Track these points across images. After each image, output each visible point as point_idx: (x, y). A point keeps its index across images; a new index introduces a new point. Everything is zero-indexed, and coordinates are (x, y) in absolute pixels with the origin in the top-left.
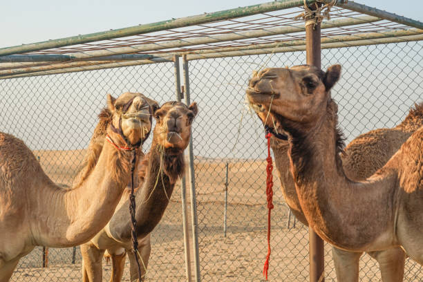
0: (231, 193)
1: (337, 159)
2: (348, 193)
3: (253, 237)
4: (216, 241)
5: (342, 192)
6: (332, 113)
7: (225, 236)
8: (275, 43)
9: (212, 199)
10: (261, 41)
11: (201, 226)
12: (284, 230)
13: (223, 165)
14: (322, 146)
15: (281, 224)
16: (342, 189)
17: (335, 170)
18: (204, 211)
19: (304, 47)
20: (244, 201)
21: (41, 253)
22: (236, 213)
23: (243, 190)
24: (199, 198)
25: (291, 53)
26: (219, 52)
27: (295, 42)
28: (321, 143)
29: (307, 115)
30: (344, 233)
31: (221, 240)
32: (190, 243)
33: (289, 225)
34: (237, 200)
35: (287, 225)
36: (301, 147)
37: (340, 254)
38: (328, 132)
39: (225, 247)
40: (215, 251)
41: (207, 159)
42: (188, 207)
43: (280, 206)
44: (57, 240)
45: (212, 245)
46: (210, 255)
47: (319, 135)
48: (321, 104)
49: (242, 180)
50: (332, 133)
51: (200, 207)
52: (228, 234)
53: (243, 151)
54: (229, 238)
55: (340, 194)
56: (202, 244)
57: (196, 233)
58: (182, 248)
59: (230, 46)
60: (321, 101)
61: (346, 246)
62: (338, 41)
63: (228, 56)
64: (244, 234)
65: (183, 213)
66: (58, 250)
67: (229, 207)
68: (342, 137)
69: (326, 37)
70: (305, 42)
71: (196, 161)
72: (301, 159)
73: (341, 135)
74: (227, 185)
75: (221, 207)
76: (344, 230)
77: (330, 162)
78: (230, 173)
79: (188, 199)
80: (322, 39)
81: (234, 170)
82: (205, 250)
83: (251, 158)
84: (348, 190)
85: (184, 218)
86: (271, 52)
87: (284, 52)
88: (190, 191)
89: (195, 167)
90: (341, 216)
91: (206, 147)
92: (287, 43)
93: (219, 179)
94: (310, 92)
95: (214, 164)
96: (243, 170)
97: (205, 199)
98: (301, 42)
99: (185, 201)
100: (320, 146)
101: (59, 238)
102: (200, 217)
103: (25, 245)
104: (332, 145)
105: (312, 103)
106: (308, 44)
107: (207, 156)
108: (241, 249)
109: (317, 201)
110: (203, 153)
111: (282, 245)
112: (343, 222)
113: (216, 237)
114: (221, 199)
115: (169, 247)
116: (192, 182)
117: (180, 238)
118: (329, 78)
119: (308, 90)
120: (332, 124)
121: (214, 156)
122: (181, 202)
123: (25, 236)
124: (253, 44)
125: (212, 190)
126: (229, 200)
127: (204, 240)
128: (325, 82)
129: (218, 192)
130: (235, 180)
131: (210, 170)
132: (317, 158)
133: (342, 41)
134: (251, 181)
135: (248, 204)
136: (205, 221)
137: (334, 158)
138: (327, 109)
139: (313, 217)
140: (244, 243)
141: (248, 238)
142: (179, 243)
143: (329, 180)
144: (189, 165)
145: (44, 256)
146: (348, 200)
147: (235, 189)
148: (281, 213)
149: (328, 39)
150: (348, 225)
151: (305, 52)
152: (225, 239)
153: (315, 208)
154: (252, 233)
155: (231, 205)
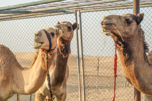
0: (100, 71)
1: (145, 55)
2: (150, 70)
3: (109, 91)
4: (93, 92)
5: (147, 70)
6: (141, 34)
7: (97, 90)
8: (120, 5)
9: (92, 74)
10: (113, 4)
11: (86, 85)
12: (124, 88)
13: (96, 59)
14: (136, 49)
15: (122, 85)
16: (146, 68)
17: (143, 60)
18: (88, 79)
19: (132, 7)
20: (106, 74)
21: (16, 97)
22: (102, 80)
23: (105, 70)
24: (85, 73)
25: (127, 9)
26: (95, 9)
27: (128, 5)
28: (136, 48)
29: (129, 35)
30: (147, 87)
31: (96, 92)
32: (82, 93)
33: (126, 85)
34: (103, 74)
35: (125, 85)
36: (127, 50)
37: (148, 98)
38: (139, 43)
39: (97, 95)
40: (93, 97)
41: (89, 56)
42: (81, 78)
43: (122, 77)
44: (22, 91)
45: (91, 94)
46: (90, 99)
47: (135, 44)
48: (135, 30)
49: (105, 66)
50: (142, 44)
51: (86, 78)
52: (98, 90)
53: (105, 52)
54: (99, 91)
55: (146, 70)
56: (87, 94)
57: (84, 89)
58: (78, 95)
59: (100, 6)
60: (135, 29)
61: (148, 93)
62: (147, 4)
63: (99, 11)
64: (106, 90)
65: (79, 80)
66: (24, 96)
67: (99, 78)
68: (147, 45)
69: (142, 2)
70: (133, 4)
71: (84, 57)
72: (127, 55)
73: (146, 44)
74: (98, 68)
75: (95, 78)
76: (147, 86)
77: (140, 56)
78: (99, 62)
79: (81, 74)
80: (140, 3)
81: (101, 61)
82: (88, 96)
83: (109, 56)
84: (149, 69)
85: (79, 82)
86: (117, 9)
87: (123, 9)
88: (82, 70)
89: (84, 60)
90: (146, 80)
91: (89, 51)
92: (125, 5)
93: (95, 65)
94: (129, 25)
95: (92, 59)
96: (105, 61)
97: (89, 74)
98: (131, 4)
99: (79, 75)
100: (135, 49)
101: (23, 91)
102: (86, 82)
103: (10, 93)
104: (142, 49)
105: (131, 30)
106: (134, 6)
107: (89, 55)
108: (104, 96)
109: (134, 73)
110: (87, 53)
111: (122, 94)
112: (146, 82)
113: (93, 91)
114: (95, 74)
115: (72, 95)
116: (83, 66)
117: (77, 91)
118: (138, 19)
119: (127, 24)
120: (141, 39)
121: (92, 55)
122: (77, 75)
123: (10, 90)
124: (110, 5)
125: (91, 70)
126: (99, 75)
127: (88, 92)
128: (136, 21)
129: (94, 71)
130: (102, 65)
131: (91, 61)
132: (134, 54)
133: (149, 4)
134: (109, 66)
135: (107, 76)
136: (89, 84)
137: (143, 55)
138: (138, 33)
139: (133, 80)
140: (106, 93)
141: (107, 91)
142: (77, 93)
143: (140, 64)
144: (81, 59)
145: (18, 99)
146: (149, 73)
147: (102, 70)
148: (122, 80)
149: (143, 3)
150: (149, 85)
151: (133, 9)
152: (97, 91)
153: (133, 76)
154: (109, 89)
155: (100, 77)
